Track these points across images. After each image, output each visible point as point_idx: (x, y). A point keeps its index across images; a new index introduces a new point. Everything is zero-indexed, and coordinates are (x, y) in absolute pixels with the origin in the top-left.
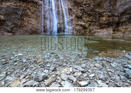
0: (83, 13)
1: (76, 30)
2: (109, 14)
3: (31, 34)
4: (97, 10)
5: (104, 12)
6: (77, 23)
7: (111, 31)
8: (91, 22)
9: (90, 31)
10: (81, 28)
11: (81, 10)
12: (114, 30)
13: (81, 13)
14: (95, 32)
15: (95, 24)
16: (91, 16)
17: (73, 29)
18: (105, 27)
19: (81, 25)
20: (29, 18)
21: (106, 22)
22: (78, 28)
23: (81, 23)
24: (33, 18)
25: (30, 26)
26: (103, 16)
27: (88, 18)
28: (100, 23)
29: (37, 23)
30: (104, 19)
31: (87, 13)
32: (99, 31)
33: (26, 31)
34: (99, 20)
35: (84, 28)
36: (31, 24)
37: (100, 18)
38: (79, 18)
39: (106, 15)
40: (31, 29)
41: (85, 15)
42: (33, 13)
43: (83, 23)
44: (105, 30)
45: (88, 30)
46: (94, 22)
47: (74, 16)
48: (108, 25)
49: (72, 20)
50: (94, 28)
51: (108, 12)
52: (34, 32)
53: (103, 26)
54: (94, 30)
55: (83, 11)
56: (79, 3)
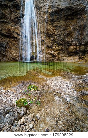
0: (53, 43)
1: (46, 58)
2: (76, 43)
3: (11, 61)
4: (67, 40)
5: (72, 41)
6: (48, 52)
7: (77, 58)
8: (60, 51)
9: (59, 58)
10: (50, 56)
11: (52, 40)
12: (80, 58)
13: (51, 43)
14: (63, 59)
15: (64, 52)
16: (61, 45)
17: (44, 57)
18: (73, 55)
19: (51, 54)
20: (11, 49)
21: (73, 51)
22: (47, 56)
23: (50, 52)
24: (14, 49)
25: (11, 55)
26: (72, 45)
27: (58, 48)
28: (68, 51)
29: (16, 53)
30: (72, 48)
31: (57, 43)
32: (67, 58)
33: (8, 59)
34: (68, 49)
35: (53, 56)
36: (12, 53)
37: (68, 47)
38: (49, 47)
39: (74, 44)
40: (11, 58)
41: (55, 44)
42: (13, 45)
43: (52, 52)
44: (72, 58)
45: (57, 57)
46: (63, 50)
47: (45, 46)
48: (76, 53)
49: (44, 49)
50: (63, 56)
51: (76, 41)
52: (14, 60)
53: (71, 54)
54: (63, 57)
55: (54, 41)
56: (51, 34)
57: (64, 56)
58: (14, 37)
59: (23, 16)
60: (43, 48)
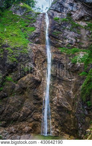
9: (61, 134)
17: (54, 133)
19: (57, 131)
27: (61, 128)
32: (65, 135)
38: (56, 127)
41: (60, 126)
55: (59, 124)
56: (58, 119)
57: (64, 133)
58: (40, 121)
59: (44, 109)
60: (53, 127)
